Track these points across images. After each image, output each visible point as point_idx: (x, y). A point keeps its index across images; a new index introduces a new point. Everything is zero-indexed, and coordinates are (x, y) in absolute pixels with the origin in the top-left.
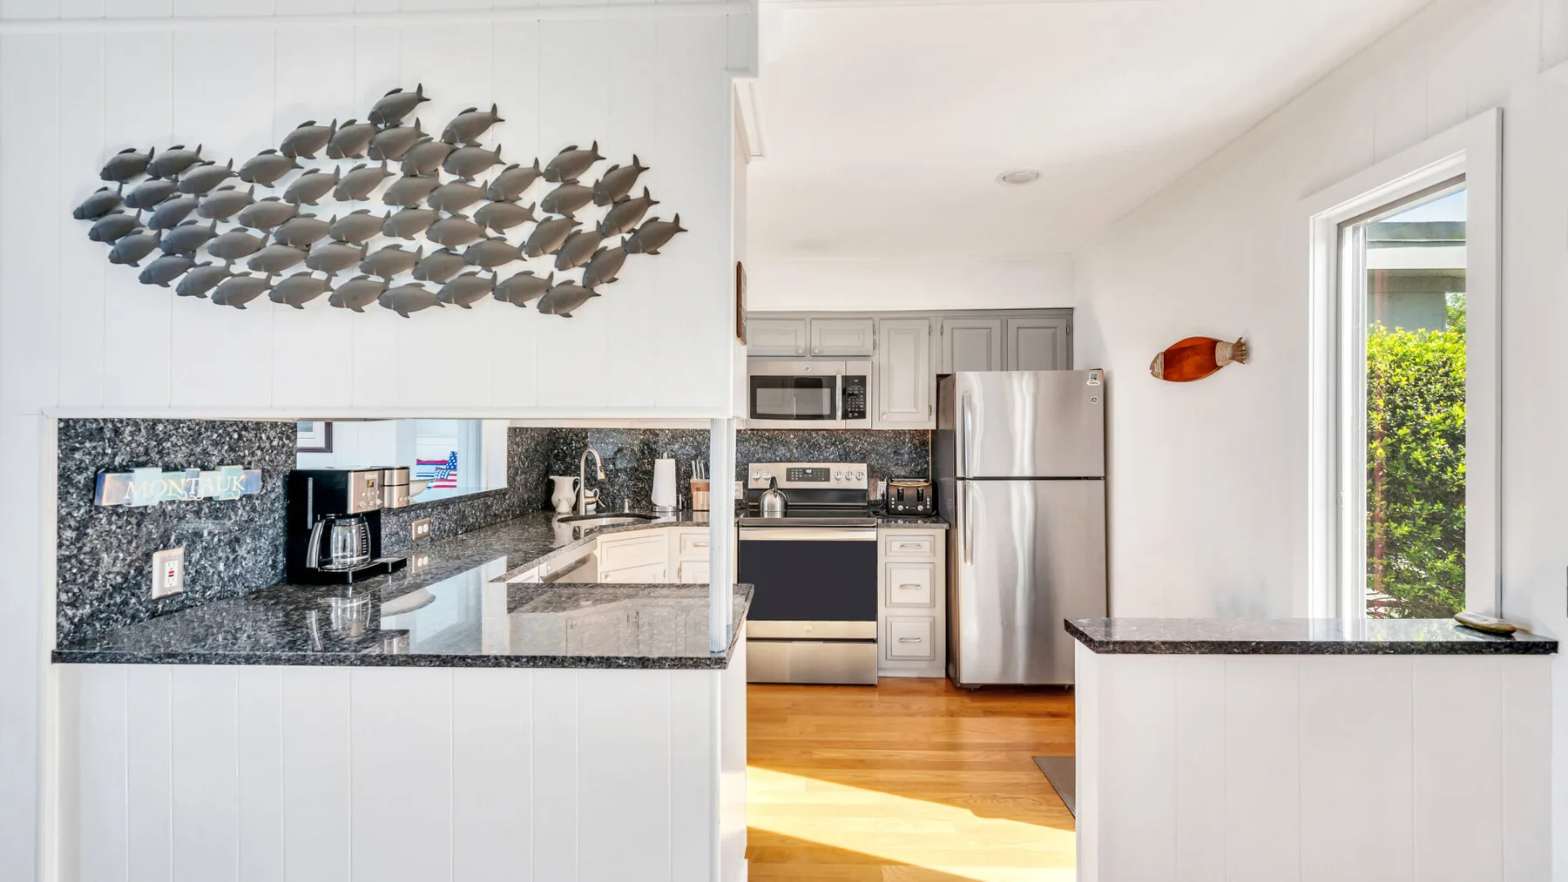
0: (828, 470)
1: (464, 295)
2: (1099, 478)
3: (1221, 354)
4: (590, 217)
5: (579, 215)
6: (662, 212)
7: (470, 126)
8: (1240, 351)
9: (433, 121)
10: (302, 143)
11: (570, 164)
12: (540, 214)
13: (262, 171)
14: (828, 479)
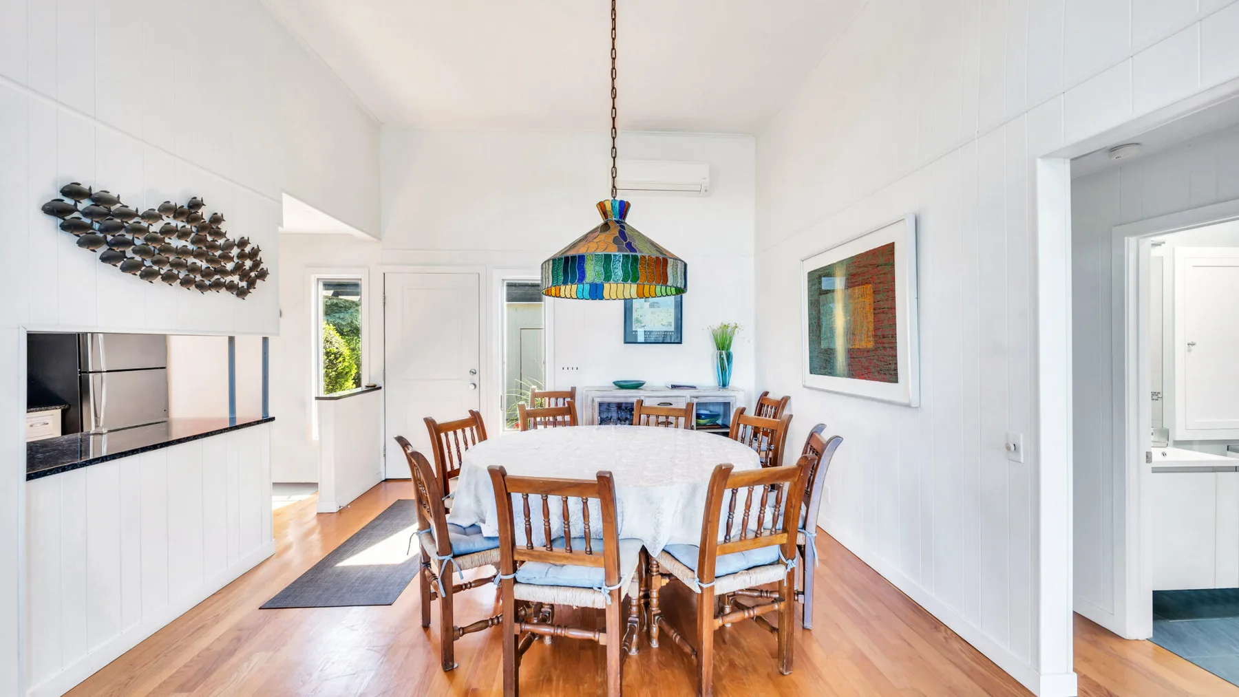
1: (217, 285)
4: (248, 264)
5: (245, 262)
6: (264, 266)
7: (217, 219)
9: (206, 213)
11: (243, 243)
12: (235, 260)
13: (151, 216)
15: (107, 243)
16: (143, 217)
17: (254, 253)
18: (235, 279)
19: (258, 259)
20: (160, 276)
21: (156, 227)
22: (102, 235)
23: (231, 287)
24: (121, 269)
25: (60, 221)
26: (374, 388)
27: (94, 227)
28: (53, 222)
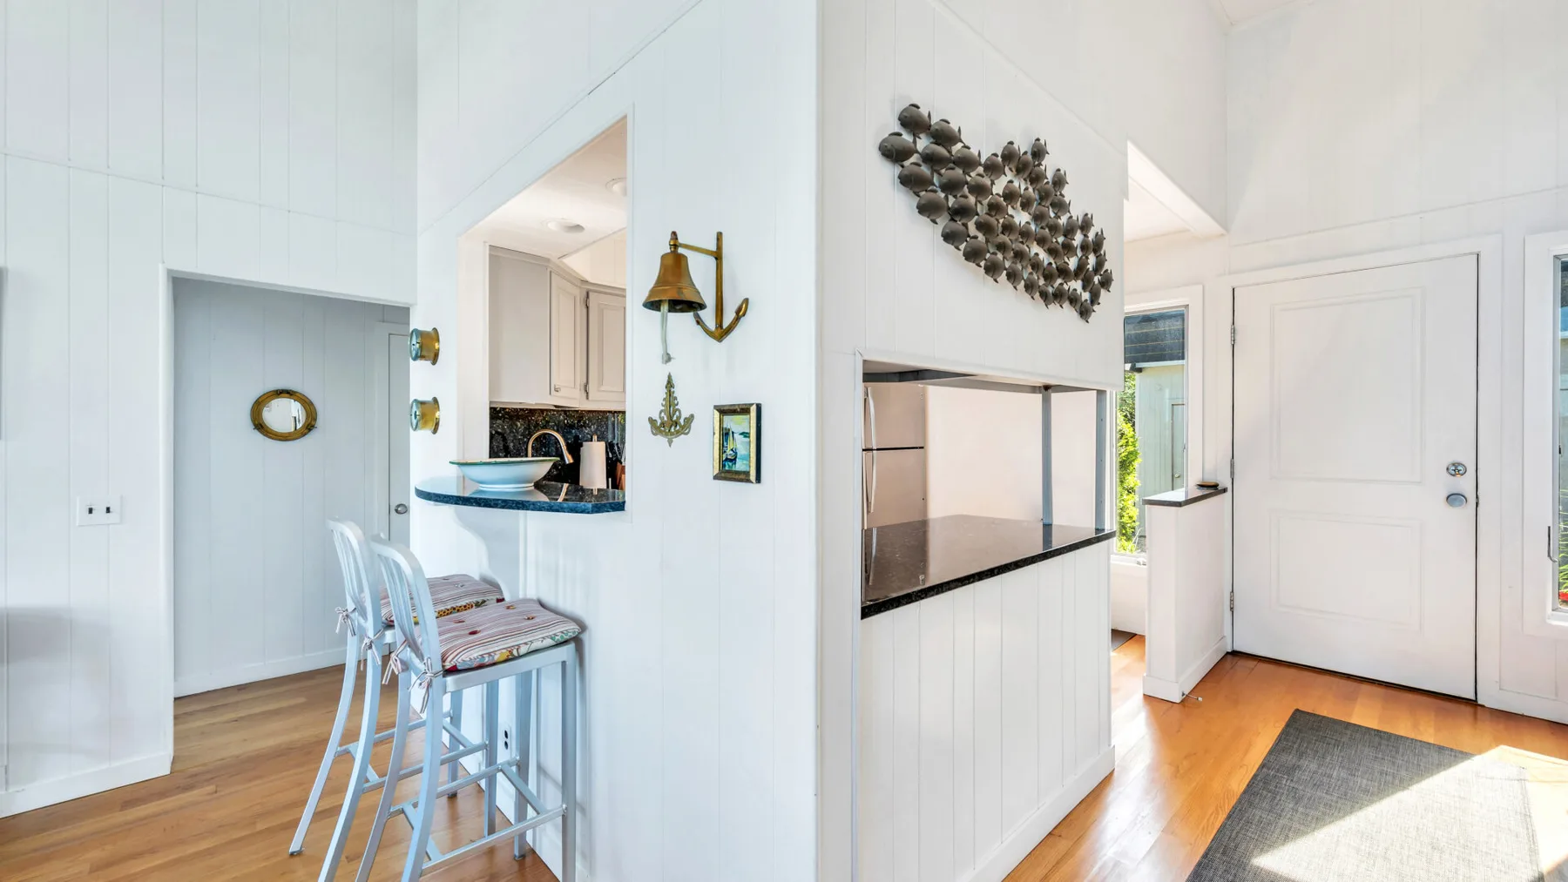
1: (1059, 296)
4: (1091, 261)
6: (1109, 269)
7: (1059, 179)
9: (1049, 168)
10: (1008, 154)
11: (1086, 225)
12: (1079, 253)
13: (993, 167)
15: (949, 210)
16: (986, 167)
17: (1097, 246)
18: (1076, 285)
19: (1102, 252)
20: (1005, 272)
21: (999, 187)
22: (943, 195)
23: (1073, 300)
24: (964, 255)
25: (897, 170)
26: (1211, 489)
27: (934, 182)
28: (890, 172)
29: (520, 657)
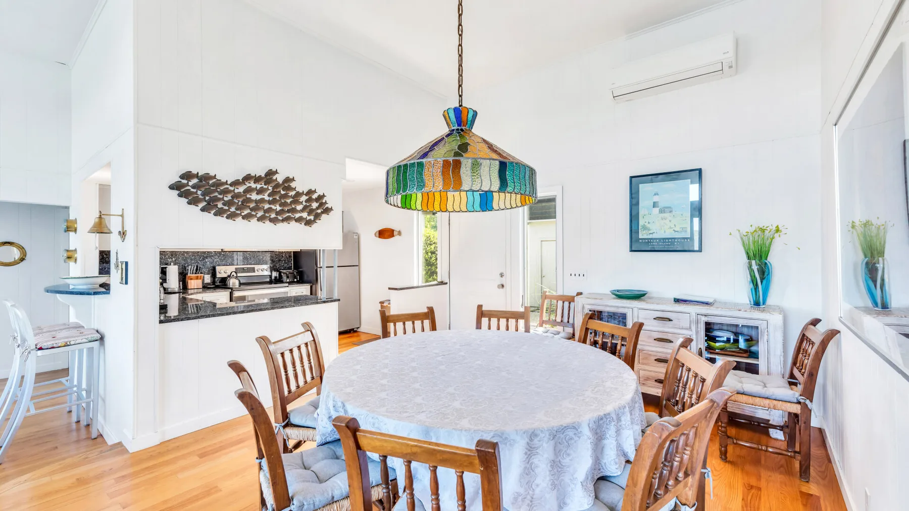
0: (254, 268)
1: (287, 219)
2: (357, 266)
3: (395, 233)
4: (315, 205)
5: (313, 204)
6: (329, 206)
7: (288, 180)
8: (400, 233)
9: (280, 178)
10: (248, 178)
11: (310, 192)
12: (304, 203)
13: (236, 183)
14: (254, 272)
15: (206, 201)
16: (231, 185)
17: (320, 198)
18: (304, 214)
19: (324, 201)
21: (241, 189)
23: (299, 220)
24: (214, 214)
25: (177, 192)
26: (442, 283)
27: (198, 193)
29: (70, 345)
